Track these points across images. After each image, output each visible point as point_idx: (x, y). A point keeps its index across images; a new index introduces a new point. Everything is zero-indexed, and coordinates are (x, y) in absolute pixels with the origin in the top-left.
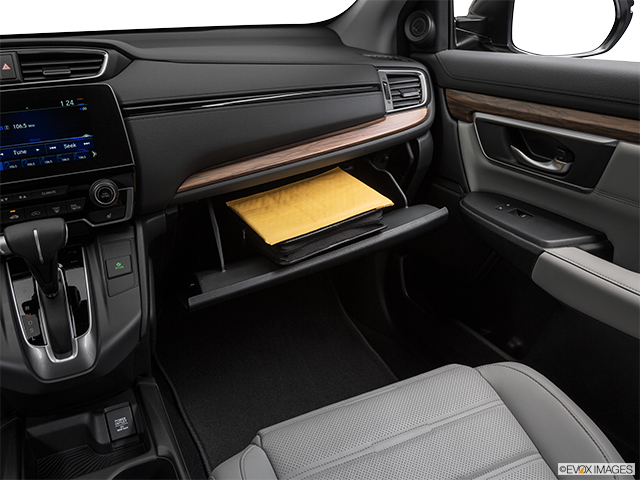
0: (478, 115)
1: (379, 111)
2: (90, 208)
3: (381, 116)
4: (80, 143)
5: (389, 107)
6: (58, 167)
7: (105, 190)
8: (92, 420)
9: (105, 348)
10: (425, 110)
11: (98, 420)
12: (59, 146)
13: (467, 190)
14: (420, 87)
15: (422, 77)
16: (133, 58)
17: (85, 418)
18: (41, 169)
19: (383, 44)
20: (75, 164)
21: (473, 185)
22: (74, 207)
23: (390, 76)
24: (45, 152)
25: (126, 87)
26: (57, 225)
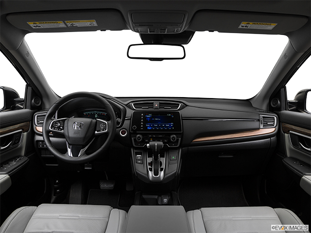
0: (291, 132)
1: (258, 127)
2: (169, 142)
3: (258, 129)
4: (170, 125)
5: (262, 127)
6: (164, 130)
7: (173, 137)
8: (158, 198)
9: (166, 177)
10: (274, 129)
11: (160, 198)
12: (165, 125)
13: (286, 156)
14: (274, 122)
15: (275, 118)
16: (187, 106)
17: (156, 197)
18: (160, 130)
19: (264, 107)
20: (168, 130)
21: (288, 155)
22: (165, 141)
23: (263, 117)
24: (162, 126)
25: (184, 113)
26: (161, 143)
